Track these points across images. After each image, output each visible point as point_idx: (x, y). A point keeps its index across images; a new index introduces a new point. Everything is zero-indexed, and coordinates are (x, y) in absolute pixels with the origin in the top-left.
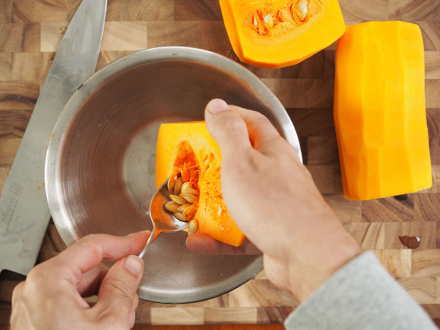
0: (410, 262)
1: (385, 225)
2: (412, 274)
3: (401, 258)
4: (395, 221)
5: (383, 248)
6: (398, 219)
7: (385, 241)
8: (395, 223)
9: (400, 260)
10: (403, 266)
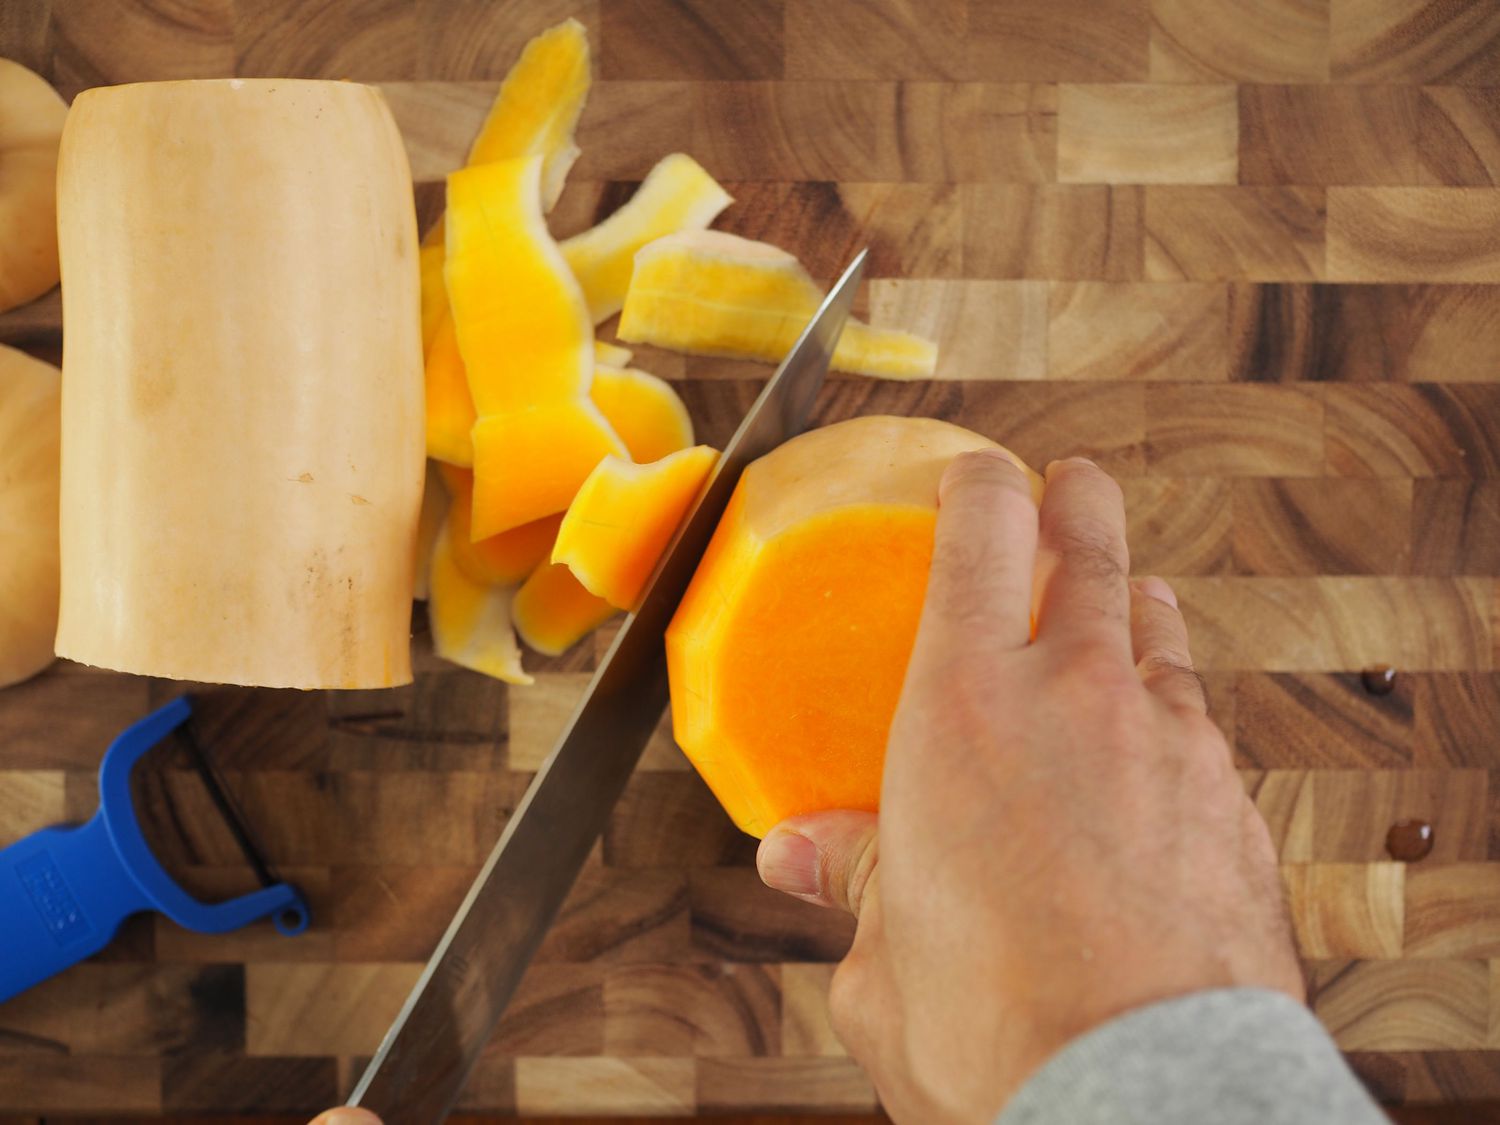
0: (1397, 904)
1: (1316, 781)
2: (1405, 945)
3: (1370, 894)
4: (1349, 765)
5: (1309, 858)
6: (1360, 758)
7: (1316, 834)
8: (1350, 775)
9: (1363, 898)
10: (1375, 921)
